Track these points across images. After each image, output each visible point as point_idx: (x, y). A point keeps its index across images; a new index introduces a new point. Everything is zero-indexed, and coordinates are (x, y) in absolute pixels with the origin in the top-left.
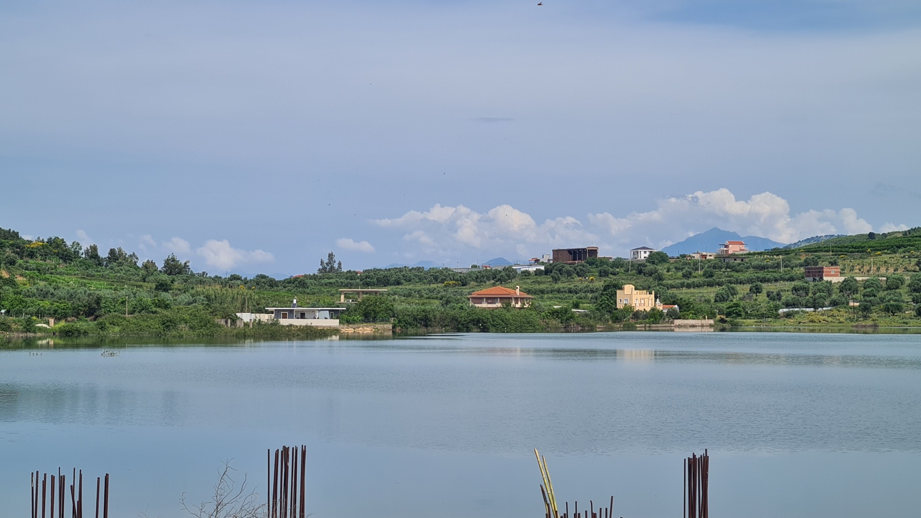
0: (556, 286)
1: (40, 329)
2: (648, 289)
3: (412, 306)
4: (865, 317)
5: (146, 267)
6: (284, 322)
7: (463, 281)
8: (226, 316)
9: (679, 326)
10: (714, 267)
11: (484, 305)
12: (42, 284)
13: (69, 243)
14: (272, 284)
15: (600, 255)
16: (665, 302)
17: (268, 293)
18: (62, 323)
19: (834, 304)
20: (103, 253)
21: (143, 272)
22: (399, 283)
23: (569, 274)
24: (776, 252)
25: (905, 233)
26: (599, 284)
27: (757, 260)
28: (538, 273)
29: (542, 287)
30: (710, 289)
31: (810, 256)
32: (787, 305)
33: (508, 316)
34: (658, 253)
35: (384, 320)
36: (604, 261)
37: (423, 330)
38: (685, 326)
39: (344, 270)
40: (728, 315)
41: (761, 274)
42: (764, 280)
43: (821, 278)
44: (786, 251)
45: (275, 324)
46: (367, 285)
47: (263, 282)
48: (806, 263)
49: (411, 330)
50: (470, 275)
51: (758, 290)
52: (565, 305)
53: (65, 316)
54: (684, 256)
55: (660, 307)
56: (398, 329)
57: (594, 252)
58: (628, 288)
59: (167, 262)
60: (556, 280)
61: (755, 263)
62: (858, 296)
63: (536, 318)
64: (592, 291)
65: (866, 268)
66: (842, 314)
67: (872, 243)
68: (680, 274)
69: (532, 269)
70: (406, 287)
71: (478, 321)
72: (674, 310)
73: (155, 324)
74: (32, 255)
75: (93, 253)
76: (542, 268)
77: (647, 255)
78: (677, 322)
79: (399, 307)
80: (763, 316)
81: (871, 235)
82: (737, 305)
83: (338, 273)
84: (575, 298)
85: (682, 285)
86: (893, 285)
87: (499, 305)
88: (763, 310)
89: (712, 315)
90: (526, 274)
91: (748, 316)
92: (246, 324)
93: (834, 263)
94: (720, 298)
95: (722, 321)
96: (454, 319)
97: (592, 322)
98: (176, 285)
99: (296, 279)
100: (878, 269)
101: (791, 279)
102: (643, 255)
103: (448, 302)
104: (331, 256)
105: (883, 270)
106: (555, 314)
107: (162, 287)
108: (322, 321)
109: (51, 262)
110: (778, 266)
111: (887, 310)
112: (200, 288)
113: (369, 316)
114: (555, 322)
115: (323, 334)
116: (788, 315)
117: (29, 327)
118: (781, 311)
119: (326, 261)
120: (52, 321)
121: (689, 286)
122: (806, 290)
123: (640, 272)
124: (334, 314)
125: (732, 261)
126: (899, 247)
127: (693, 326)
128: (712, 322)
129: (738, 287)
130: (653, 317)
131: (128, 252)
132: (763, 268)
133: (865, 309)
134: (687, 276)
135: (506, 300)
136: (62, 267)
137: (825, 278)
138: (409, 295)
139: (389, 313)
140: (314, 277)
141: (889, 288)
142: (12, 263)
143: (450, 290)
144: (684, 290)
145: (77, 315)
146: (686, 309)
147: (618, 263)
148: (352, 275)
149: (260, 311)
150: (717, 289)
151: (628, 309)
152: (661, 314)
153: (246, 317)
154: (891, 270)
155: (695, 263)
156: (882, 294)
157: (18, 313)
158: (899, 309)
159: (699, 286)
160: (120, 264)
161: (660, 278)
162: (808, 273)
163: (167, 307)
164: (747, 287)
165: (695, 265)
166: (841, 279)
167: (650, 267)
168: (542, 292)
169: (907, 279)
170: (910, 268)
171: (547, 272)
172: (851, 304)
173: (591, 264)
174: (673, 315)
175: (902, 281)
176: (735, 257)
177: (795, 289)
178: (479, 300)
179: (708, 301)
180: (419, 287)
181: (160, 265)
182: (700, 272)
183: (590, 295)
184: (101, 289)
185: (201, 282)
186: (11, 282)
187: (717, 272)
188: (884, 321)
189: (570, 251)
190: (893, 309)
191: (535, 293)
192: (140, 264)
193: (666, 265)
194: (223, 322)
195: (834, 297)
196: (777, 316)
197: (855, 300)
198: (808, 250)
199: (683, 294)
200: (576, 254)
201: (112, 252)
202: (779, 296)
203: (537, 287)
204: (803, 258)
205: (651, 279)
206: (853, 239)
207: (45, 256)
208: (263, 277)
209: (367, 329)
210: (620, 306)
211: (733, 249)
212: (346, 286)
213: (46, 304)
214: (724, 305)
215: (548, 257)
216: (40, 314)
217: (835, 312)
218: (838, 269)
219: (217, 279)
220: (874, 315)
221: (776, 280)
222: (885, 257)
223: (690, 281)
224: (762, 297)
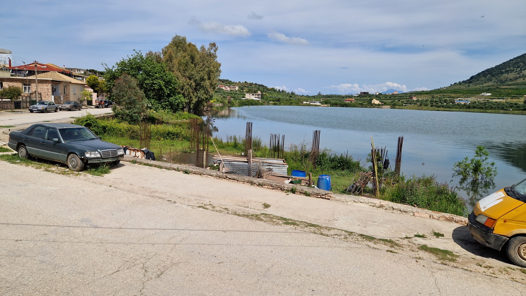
0: (361, 99)
1: (270, 103)
2: (378, 100)
3: (334, 102)
4: (420, 106)
5: (288, 93)
6: (311, 103)
7: (343, 97)
8: (301, 102)
9: (383, 107)
10: (391, 96)
11: (347, 102)
12: (271, 95)
13: (275, 89)
14: (309, 97)
15: (369, 93)
16: (381, 102)
17: (308, 98)
18: (274, 102)
19: (414, 104)
20: (281, 91)
21: (287, 94)
22: (332, 97)
23: (363, 97)
24: (404, 94)
25: (430, 91)
26: (369, 99)
27: (400, 95)
28: (357, 96)
29: (358, 99)
30: (390, 100)
31: (410, 95)
32: (405, 104)
33: (351, 104)
34: (380, 93)
35: (329, 104)
36: (370, 94)
37: (336, 106)
38: (385, 107)
39: (322, 95)
40: (393, 105)
41: (400, 98)
42: (401, 99)
43: (412, 99)
44: (406, 94)
45: (310, 104)
46: (326, 97)
47: (308, 96)
48: (410, 96)
49: (334, 106)
50: (345, 96)
51: (399, 101)
52: (362, 102)
53: (274, 101)
54: (385, 94)
55: (380, 103)
56: (331, 106)
57: (368, 93)
58: (374, 100)
59: (291, 92)
60: (361, 98)
61: (399, 96)
62: (419, 102)
63: (357, 105)
64: (367, 100)
65: (421, 97)
66: (416, 106)
67: (423, 92)
68: (384, 97)
69: (356, 96)
70: (333, 98)
71: (346, 105)
72: (383, 104)
73: (289, 103)
74: (269, 90)
75: (279, 90)
76: (358, 95)
77: (378, 94)
78: (383, 106)
79: (332, 102)
80: (400, 106)
81: (423, 91)
82: (395, 103)
83: (321, 95)
84: (364, 101)
85: (385, 99)
86: (427, 101)
87: (350, 102)
88: (400, 105)
89: (390, 105)
90: (355, 96)
91: (397, 105)
92: (305, 104)
93: (415, 96)
94: (392, 102)
95: (392, 106)
96: (341, 104)
97: (367, 106)
98: (293, 96)
99: (313, 96)
100: (424, 97)
101: (406, 99)
102: (377, 94)
103: (340, 101)
104: (320, 92)
105: (425, 98)
106: (360, 104)
107: (290, 97)
108: (318, 104)
109: (272, 92)
110: (404, 96)
111: (425, 105)
112: (297, 97)
113: (326, 103)
114: (360, 105)
115: (318, 106)
116: (405, 106)
117: (268, 103)
118: (404, 105)
119: (319, 93)
120: (272, 102)
121: (386, 100)
122: (409, 101)
123: (377, 97)
124: (320, 102)
125: (395, 95)
126: (428, 93)
127: (386, 107)
128: (390, 106)
129: (396, 100)
130: (379, 105)
131: (285, 90)
132: (401, 97)
133: (421, 105)
134: (386, 98)
135: (351, 101)
136: (274, 93)
137: (413, 99)
138: (333, 100)
139: (330, 103)
140: (317, 96)
141: (425, 101)
142: (266, 92)
143: (341, 99)
144: (385, 100)
145: (276, 101)
146: (385, 104)
147: (373, 95)
148: (323, 96)
149: (307, 101)
150: (391, 100)
151: (374, 103)
152: (380, 105)
153: (305, 102)
154: (426, 98)
155: (388, 95)
156: (424, 102)
157: (267, 100)
158: (427, 105)
159: (388, 100)
160: (284, 92)
161: (380, 98)
162: (410, 98)
163: (291, 100)
164: (397, 100)
165: (387, 96)
166: (416, 99)
167: (379, 96)
168: (358, 100)
169: (430, 99)
170: (430, 97)
171: (359, 96)
172: (418, 104)
173: (367, 95)
174: (382, 105)
175: (429, 100)
176: (395, 94)
177: (407, 101)
178: (346, 101)
179: (389, 103)
180: (335, 98)
181: (290, 93)
182: (388, 97)
183: (367, 101)
184: (280, 96)
185: (297, 96)
186: (266, 95)
187: (392, 97)
188: (424, 107)
189: (363, 92)
190: (426, 105)
191: (356, 100)
192: (287, 93)
193: (382, 96)
194: (300, 103)
195: (414, 102)
196: (403, 106)
197: (419, 103)
198: (410, 94)
199: (385, 101)
200: (364, 93)
201: (282, 90)
202: (403, 102)
203: (357, 99)
204: (409, 95)
205: (379, 98)
206: (419, 92)
207: (271, 91)
208: (308, 95)
209: (326, 105)
210: (372, 103)
211: (395, 93)
212: (322, 98)
213: (271, 99)
214: (393, 103)
215: (359, 93)
216: (270, 100)
217: (415, 106)
218: (416, 97)
219: (300, 95)
220: (422, 106)
221: (403, 99)
222: (426, 95)
223: (386, 99)
224: (400, 102)
